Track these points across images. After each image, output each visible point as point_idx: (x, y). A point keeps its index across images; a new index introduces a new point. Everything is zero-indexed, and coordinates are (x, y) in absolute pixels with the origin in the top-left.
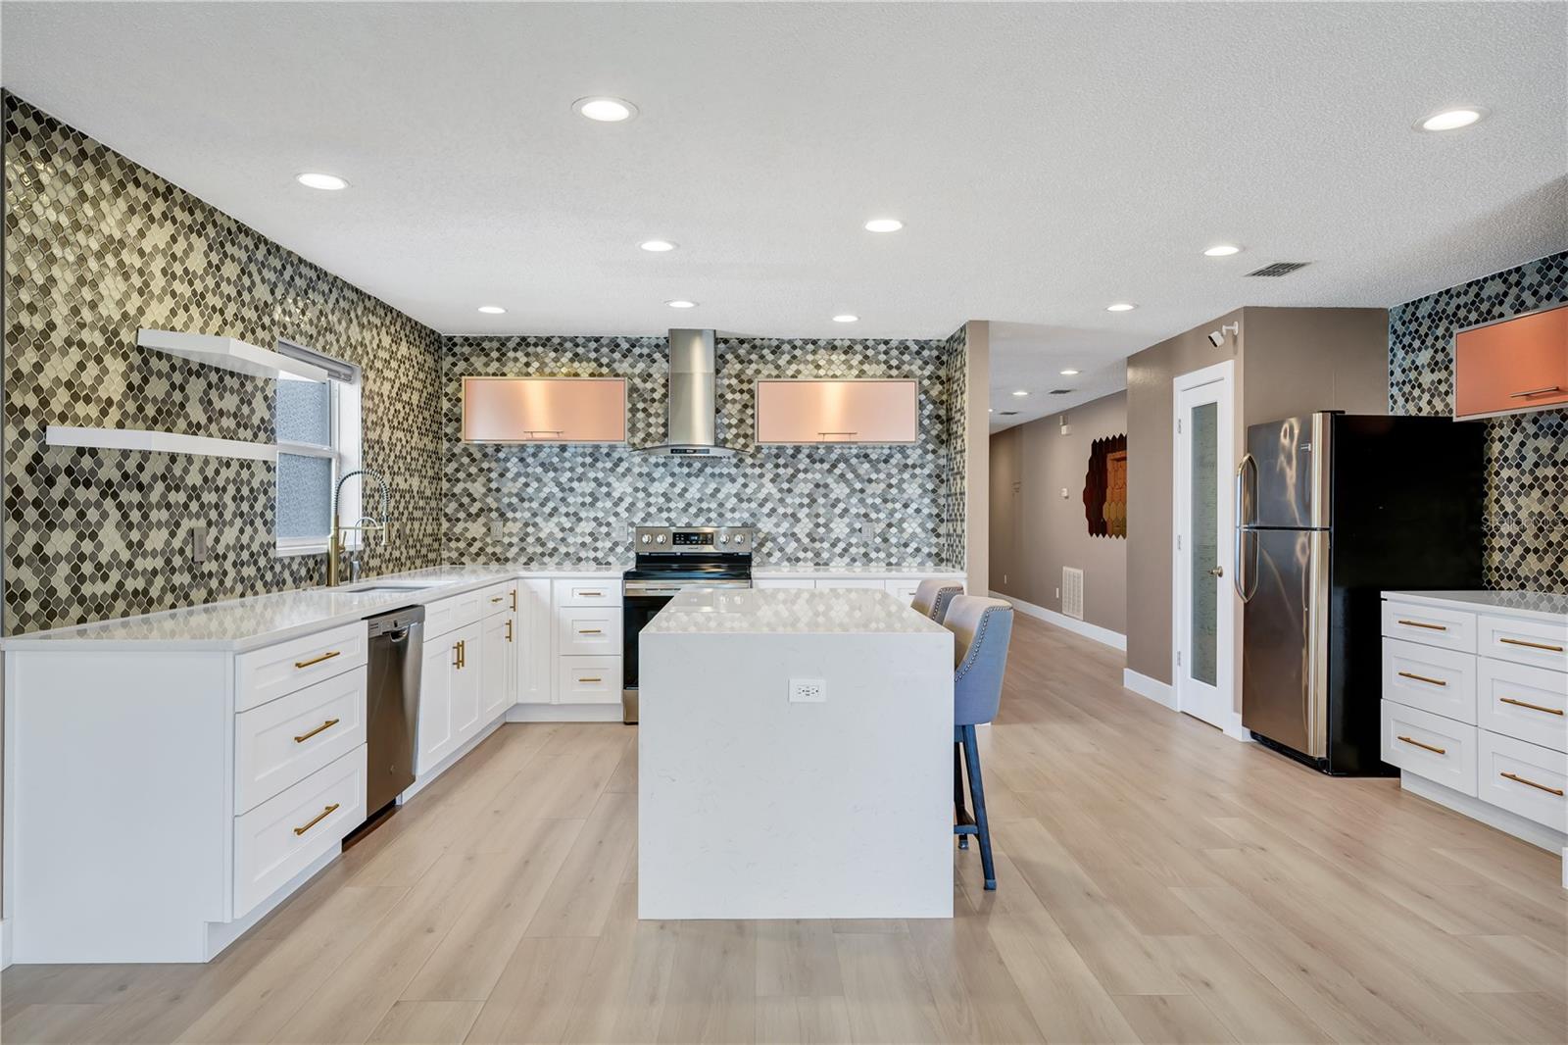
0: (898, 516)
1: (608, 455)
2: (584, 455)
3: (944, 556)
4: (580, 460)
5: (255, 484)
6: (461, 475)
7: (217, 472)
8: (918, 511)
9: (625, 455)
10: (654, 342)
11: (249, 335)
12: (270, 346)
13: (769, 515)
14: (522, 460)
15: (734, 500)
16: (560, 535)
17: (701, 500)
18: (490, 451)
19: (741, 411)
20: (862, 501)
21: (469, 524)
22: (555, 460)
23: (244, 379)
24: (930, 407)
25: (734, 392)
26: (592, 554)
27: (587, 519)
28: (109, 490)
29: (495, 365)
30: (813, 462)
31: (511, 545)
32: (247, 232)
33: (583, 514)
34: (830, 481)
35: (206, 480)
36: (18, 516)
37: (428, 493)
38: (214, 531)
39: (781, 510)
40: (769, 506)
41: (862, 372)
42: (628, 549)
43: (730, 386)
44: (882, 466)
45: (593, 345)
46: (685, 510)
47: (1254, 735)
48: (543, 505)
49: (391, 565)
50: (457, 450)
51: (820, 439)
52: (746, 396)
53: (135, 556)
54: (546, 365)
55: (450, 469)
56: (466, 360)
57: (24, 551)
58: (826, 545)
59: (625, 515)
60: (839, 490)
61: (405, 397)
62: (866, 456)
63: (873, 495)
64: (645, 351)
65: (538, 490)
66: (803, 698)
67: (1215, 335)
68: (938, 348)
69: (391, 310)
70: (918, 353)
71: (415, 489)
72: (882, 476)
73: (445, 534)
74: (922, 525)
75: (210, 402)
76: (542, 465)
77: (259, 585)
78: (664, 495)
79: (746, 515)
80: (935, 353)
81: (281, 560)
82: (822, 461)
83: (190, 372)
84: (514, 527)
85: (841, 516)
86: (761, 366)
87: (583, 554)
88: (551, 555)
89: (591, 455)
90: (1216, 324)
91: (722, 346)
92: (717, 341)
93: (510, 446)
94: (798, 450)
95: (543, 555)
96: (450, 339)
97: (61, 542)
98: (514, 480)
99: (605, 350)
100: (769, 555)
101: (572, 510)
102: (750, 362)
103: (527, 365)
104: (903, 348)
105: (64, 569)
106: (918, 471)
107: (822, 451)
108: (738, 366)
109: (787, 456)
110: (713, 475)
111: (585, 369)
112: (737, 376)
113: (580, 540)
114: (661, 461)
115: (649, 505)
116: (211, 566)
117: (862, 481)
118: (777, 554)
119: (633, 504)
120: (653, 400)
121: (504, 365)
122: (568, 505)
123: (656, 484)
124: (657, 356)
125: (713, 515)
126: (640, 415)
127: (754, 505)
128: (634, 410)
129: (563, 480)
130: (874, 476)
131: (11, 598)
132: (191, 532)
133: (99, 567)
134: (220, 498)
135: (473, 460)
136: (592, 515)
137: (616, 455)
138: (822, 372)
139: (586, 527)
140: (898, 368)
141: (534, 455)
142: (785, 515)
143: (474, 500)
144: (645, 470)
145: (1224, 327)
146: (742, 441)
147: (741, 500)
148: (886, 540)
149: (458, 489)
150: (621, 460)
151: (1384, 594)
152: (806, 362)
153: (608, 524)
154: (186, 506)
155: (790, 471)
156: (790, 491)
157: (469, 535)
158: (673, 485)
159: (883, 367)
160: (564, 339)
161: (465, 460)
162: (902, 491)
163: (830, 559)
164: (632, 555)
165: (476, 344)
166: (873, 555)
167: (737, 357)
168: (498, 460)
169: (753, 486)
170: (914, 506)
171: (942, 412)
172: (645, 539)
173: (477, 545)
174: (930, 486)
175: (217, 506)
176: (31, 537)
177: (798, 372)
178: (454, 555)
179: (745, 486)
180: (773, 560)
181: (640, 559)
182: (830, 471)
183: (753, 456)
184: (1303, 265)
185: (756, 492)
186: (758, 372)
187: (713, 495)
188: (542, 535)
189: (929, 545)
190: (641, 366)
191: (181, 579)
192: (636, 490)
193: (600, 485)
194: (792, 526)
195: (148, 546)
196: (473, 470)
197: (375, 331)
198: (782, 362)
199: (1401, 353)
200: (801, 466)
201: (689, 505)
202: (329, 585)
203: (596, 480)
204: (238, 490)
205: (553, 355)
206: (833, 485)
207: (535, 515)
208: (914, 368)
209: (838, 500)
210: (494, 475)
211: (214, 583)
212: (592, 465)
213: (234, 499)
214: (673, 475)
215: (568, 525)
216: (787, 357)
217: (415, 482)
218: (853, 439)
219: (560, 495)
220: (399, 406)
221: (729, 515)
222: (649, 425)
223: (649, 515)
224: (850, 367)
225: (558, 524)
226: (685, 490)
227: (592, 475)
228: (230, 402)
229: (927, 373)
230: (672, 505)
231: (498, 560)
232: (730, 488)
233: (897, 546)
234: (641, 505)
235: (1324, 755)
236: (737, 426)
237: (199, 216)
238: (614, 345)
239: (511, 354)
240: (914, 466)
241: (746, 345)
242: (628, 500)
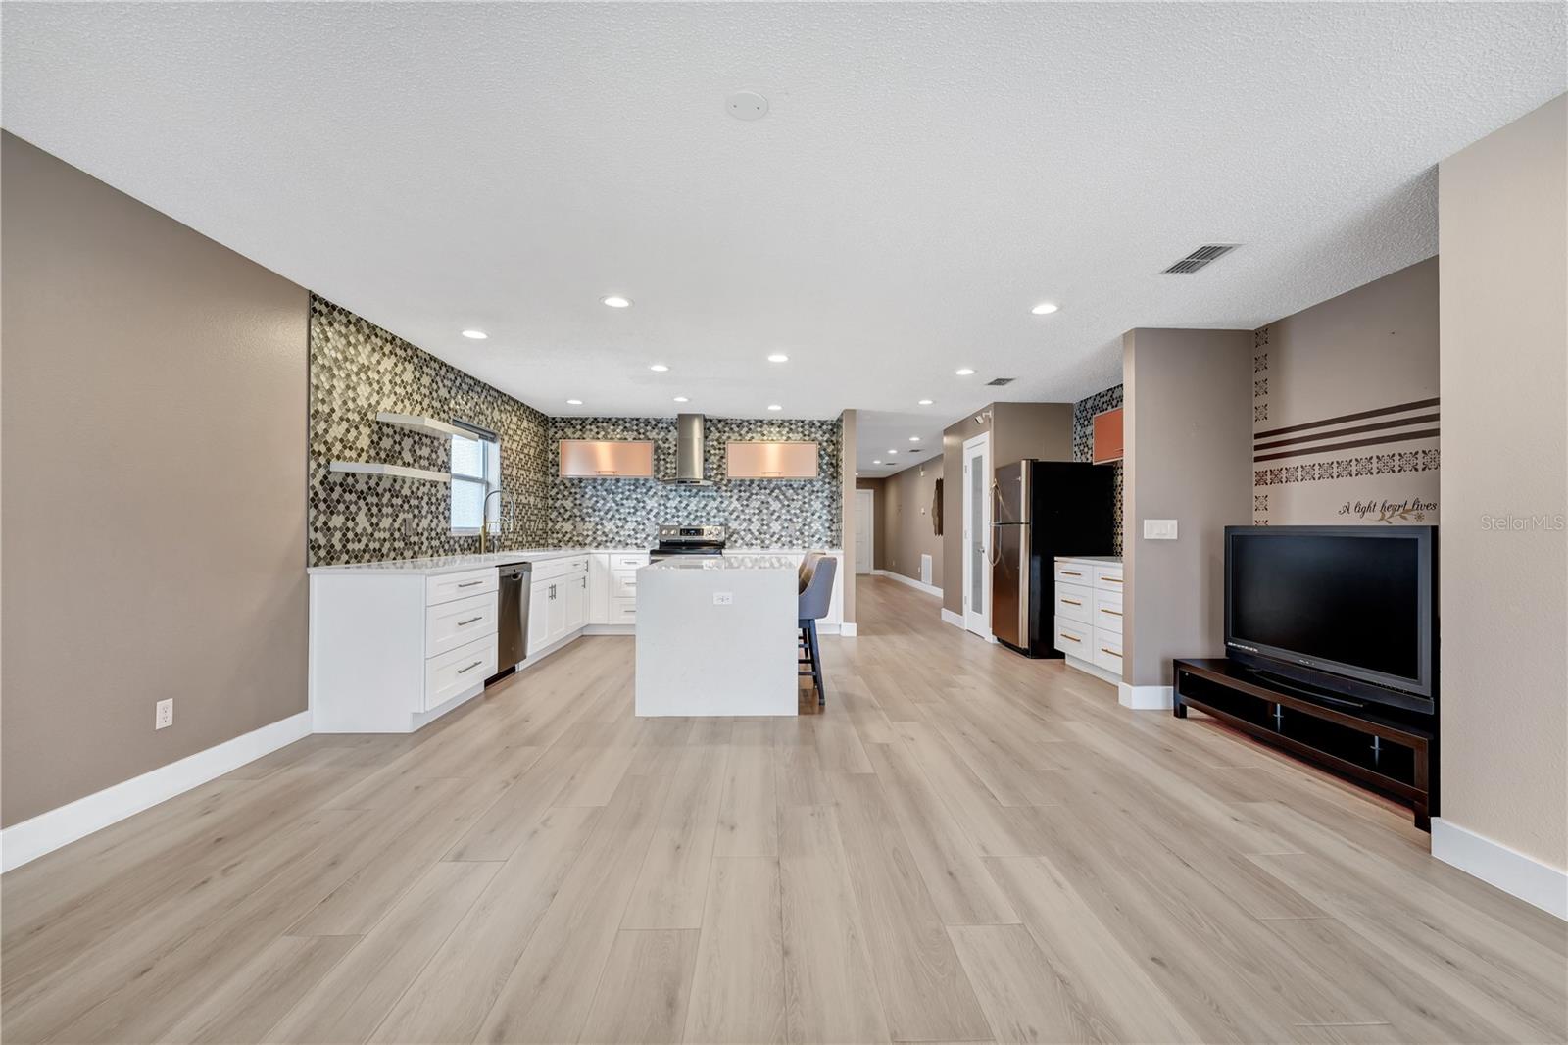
0: (809, 520)
1: (644, 485)
2: (630, 485)
3: (835, 542)
4: (627, 488)
5: (440, 496)
6: (559, 496)
7: (418, 489)
8: (820, 517)
9: (653, 485)
10: (670, 421)
11: (436, 415)
12: (448, 421)
13: (735, 519)
14: (594, 487)
15: (715, 511)
16: (616, 530)
17: (696, 511)
18: (576, 482)
19: (719, 460)
20: (788, 511)
21: (564, 524)
22: (613, 488)
23: (433, 439)
24: (827, 458)
25: (715, 449)
26: (634, 541)
27: (632, 521)
28: (361, 495)
29: (579, 433)
30: (761, 489)
31: (588, 536)
32: (436, 360)
33: (629, 519)
34: (770, 500)
35: (412, 492)
36: (316, 506)
37: (540, 506)
38: (416, 520)
39: (742, 517)
40: (735, 514)
41: (789, 438)
42: (655, 539)
43: (713, 446)
44: (800, 491)
45: (635, 422)
46: (687, 516)
47: (998, 640)
48: (606, 513)
49: (517, 545)
50: (557, 482)
51: (764, 476)
52: (722, 451)
53: (374, 530)
54: (608, 433)
55: (553, 493)
56: (562, 430)
57: (319, 524)
58: (768, 536)
59: (653, 519)
60: (775, 505)
61: (526, 451)
62: (791, 486)
63: (794, 508)
64: (665, 426)
65: (604, 504)
66: (720, 602)
67: (979, 418)
68: (831, 424)
69: (518, 402)
70: (820, 427)
71: (532, 504)
72: (800, 497)
73: (550, 530)
74: (822, 525)
75: (415, 451)
76: (606, 490)
77: (441, 551)
78: (676, 507)
79: (722, 519)
80: (830, 427)
81: (453, 538)
82: (766, 489)
83: (404, 435)
84: (590, 526)
85: (777, 520)
86: (731, 435)
87: (629, 541)
88: (611, 542)
89: (634, 485)
90: (979, 413)
91: (709, 423)
92: (705, 420)
93: (587, 480)
94: (752, 482)
95: (606, 541)
96: (553, 418)
97: (337, 521)
98: (590, 499)
99: (642, 425)
100: (736, 542)
101: (623, 516)
102: (725, 432)
103: (598, 433)
104: (812, 424)
105: (338, 535)
106: (820, 494)
107: (766, 483)
108: (718, 435)
109: (745, 486)
110: (703, 496)
111: (630, 436)
112: (717, 440)
113: (627, 533)
114: (674, 488)
115: (667, 513)
116: (416, 539)
117: (788, 500)
118: (740, 542)
119: (658, 513)
120: (669, 454)
121: (584, 433)
122: (620, 513)
123: (671, 501)
124: (672, 428)
125: (703, 519)
126: (662, 462)
127: (727, 513)
128: (658, 459)
129: (618, 499)
130: (795, 497)
131: (313, 547)
132: (404, 520)
133: (356, 535)
134: (420, 503)
135: (567, 488)
136: (634, 519)
137: (648, 485)
138: (765, 438)
139: (631, 526)
140: (809, 436)
141: (601, 485)
142: (744, 519)
143: (567, 510)
144: (665, 493)
145: (984, 414)
146: (720, 477)
147: (719, 511)
148: (802, 534)
149: (557, 504)
150: (651, 487)
151: (1056, 558)
152: (757, 432)
153: (644, 524)
154: (402, 506)
155: (748, 494)
156: (747, 505)
157: (564, 530)
158: (681, 502)
159: (801, 435)
160: (619, 419)
161: (562, 488)
162: (811, 506)
163: (770, 544)
164: (657, 541)
165: (568, 421)
166: (795, 542)
167: (718, 429)
168: (580, 488)
169: (726, 502)
170: (818, 514)
171: (834, 461)
172: (664, 533)
173: (569, 536)
174: (827, 503)
175: (418, 507)
176: (322, 518)
177: (752, 438)
178: (555, 542)
179: (722, 502)
180: (737, 545)
181: (662, 544)
182: (770, 494)
183: (726, 486)
184: (1011, 380)
185: (728, 506)
186: (729, 438)
187: (703, 508)
188: (606, 531)
189: (827, 536)
190: (662, 434)
191: (399, 545)
192: (660, 505)
193: (639, 502)
194: (749, 525)
195: (382, 526)
196: (566, 493)
197: (508, 414)
198: (743, 432)
199: (1079, 428)
200: (754, 492)
201: (690, 513)
202: (480, 553)
203: (636, 499)
204: (430, 499)
205: (612, 428)
206: (772, 502)
207: (601, 519)
208: (818, 436)
209: (775, 511)
210: (578, 496)
211: (416, 548)
212: (634, 491)
213: (428, 503)
214: (680, 496)
215: (620, 525)
216: (745, 429)
217: (532, 499)
218: (782, 476)
219: (616, 508)
220: (522, 456)
221: (712, 519)
222: (667, 468)
223: (667, 519)
224: (782, 435)
225: (615, 524)
226: (687, 505)
227: (634, 496)
228: (425, 452)
229: (825, 439)
230: (680, 513)
231: (580, 544)
232: (713, 504)
233: (808, 536)
234: (662, 513)
235: (1027, 647)
236: (717, 469)
237: (409, 352)
238: (647, 422)
239: (588, 427)
240: (818, 492)
241: (722, 423)
242: (655, 510)
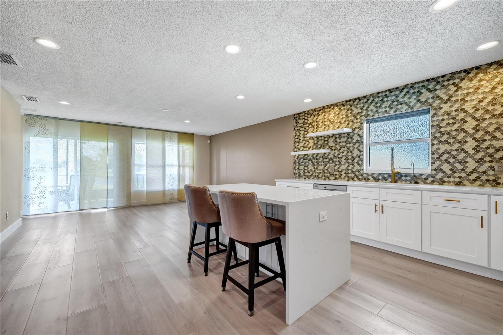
35: (335, 156)
38: (338, 166)
75: (336, 141)
81: (366, 174)
105: (302, 171)
116: (337, 173)
131: (294, 174)
132: (330, 166)
134: (340, 160)
154: (328, 162)
191: (327, 175)
195: (319, 169)
211: (337, 177)
213: (345, 160)
